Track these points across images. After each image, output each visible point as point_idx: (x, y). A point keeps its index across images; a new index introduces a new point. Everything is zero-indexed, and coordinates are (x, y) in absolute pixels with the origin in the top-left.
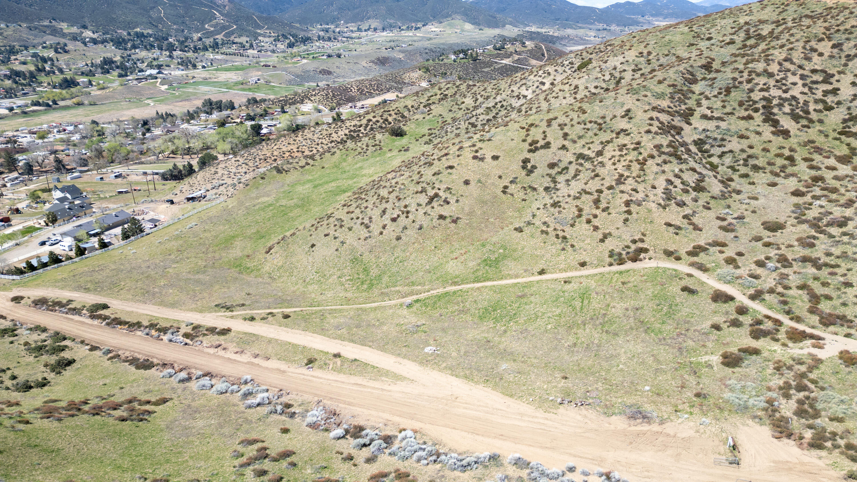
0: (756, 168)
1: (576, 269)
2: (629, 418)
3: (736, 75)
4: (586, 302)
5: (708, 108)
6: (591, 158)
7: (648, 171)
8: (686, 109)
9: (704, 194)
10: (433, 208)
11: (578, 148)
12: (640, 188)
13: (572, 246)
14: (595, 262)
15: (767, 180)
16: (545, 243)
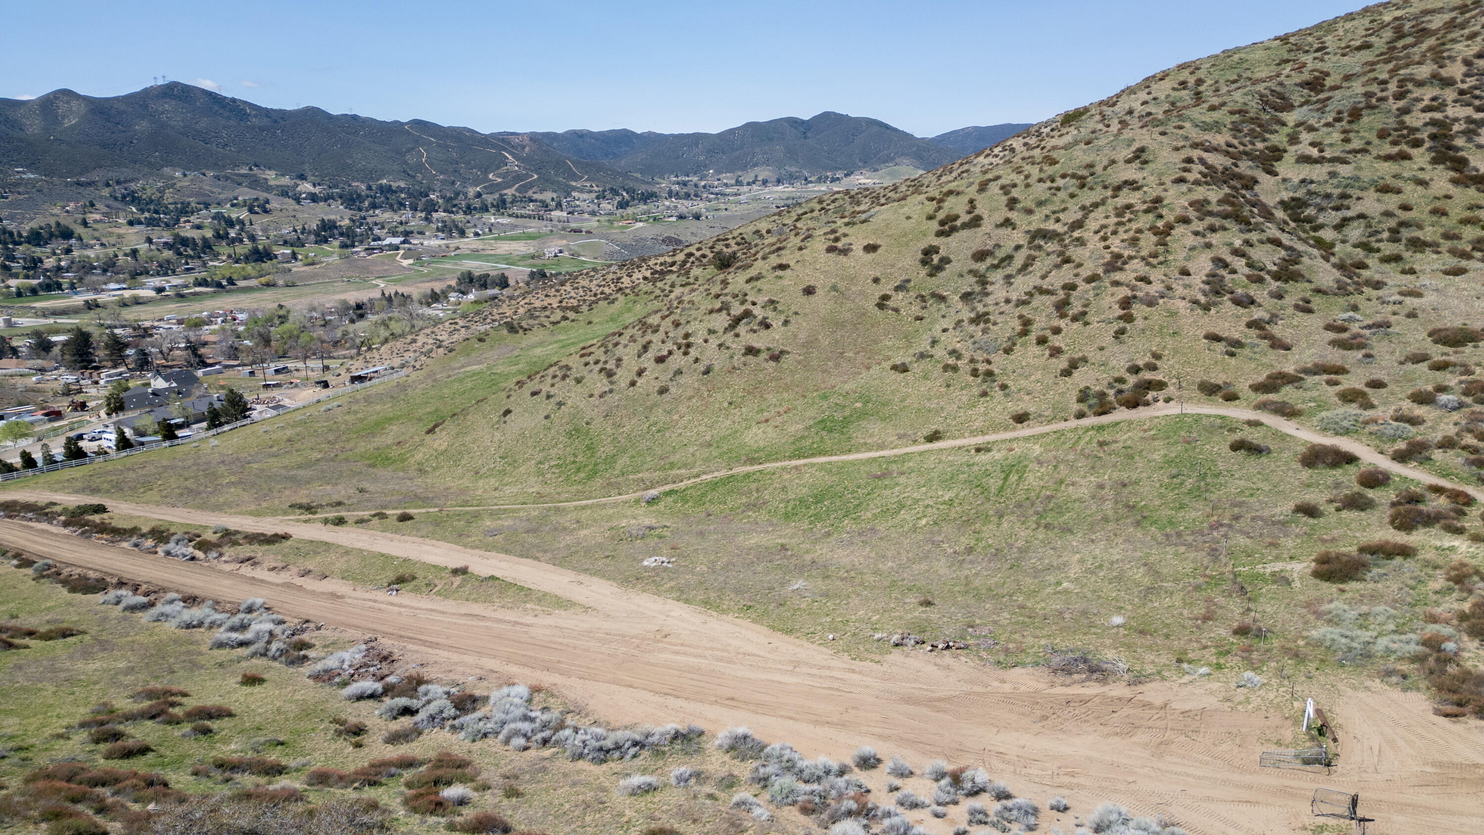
0: (1417, 245)
1: (1006, 429)
2: (1055, 671)
3: (1375, 88)
4: (1013, 478)
5: (1313, 144)
6: (1058, 235)
7: (1173, 246)
8: (1267, 148)
9: (1298, 285)
10: (737, 335)
11: (1036, 222)
12: (1156, 275)
13: (1004, 387)
14: (1046, 414)
15: (1444, 264)
16: (948, 386)
